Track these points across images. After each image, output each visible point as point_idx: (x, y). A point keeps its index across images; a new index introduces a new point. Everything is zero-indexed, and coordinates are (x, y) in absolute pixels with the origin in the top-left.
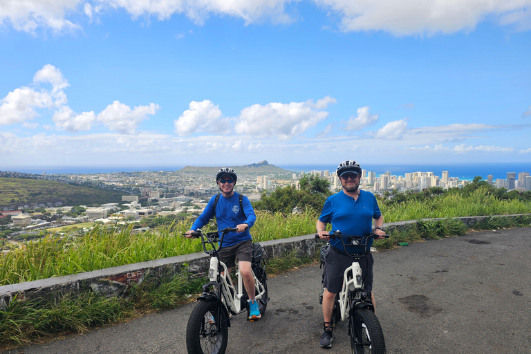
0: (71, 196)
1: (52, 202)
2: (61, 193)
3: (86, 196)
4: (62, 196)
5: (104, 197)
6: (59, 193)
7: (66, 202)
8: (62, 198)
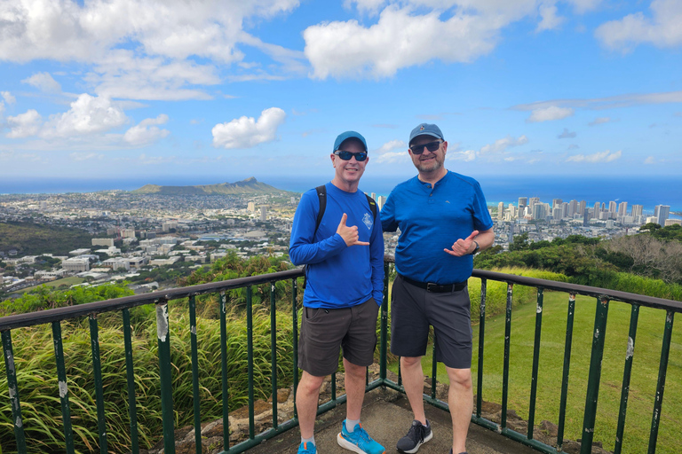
0: (26, 242)
1: (4, 251)
2: (14, 239)
3: (45, 240)
4: (15, 242)
5: (66, 240)
6: (10, 239)
7: (22, 249)
8: (15, 245)
